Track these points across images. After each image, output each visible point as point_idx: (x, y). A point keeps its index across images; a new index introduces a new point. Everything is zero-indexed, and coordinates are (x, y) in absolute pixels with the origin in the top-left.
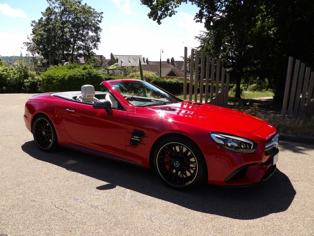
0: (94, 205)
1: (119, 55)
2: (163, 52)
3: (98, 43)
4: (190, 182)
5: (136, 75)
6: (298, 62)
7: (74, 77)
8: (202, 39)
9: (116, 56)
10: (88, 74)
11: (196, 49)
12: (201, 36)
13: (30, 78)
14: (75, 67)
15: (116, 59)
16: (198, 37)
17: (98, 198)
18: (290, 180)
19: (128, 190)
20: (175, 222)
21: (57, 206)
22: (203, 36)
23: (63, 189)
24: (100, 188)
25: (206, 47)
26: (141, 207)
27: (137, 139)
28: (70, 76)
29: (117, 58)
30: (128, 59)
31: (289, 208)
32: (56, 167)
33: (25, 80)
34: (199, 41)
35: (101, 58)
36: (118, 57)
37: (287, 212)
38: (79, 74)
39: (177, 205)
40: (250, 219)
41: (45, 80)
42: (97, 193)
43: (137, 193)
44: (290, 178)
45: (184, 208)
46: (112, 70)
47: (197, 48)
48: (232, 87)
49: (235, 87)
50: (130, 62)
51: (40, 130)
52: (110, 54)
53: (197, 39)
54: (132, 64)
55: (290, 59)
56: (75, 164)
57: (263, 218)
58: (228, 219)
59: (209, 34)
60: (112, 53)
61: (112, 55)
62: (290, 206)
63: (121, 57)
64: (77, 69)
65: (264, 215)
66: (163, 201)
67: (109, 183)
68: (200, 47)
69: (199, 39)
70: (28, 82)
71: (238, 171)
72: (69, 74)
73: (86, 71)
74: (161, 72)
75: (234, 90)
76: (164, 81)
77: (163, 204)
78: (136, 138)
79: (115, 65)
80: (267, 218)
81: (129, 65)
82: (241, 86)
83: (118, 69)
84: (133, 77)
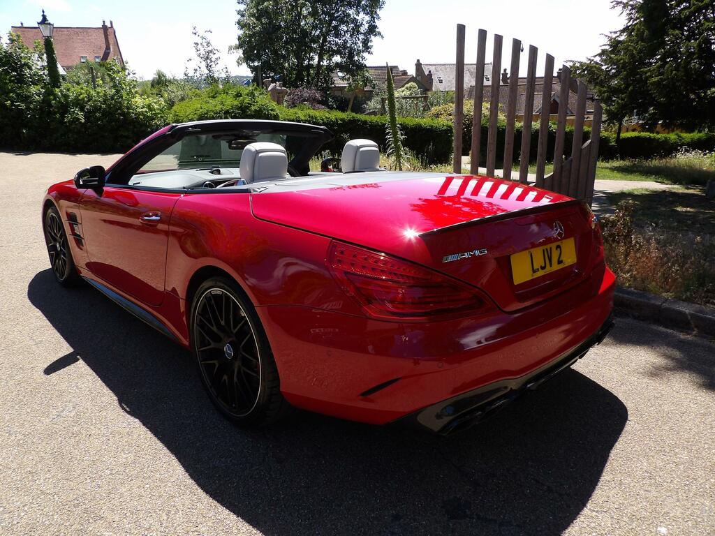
1: (436, 65)
2: (522, 51)
3: (372, 37)
5: (445, 111)
8: (633, 7)
9: (427, 67)
11: (614, 36)
15: (427, 73)
16: (621, 2)
29: (430, 72)
34: (625, 13)
35: (392, 73)
36: (432, 69)
47: (616, 32)
52: (416, 62)
53: (620, 8)
60: (418, 61)
61: (419, 65)
63: (439, 67)
68: (623, 31)
69: (624, 7)
79: (407, 88)
83: (410, 98)
84: (437, 115)
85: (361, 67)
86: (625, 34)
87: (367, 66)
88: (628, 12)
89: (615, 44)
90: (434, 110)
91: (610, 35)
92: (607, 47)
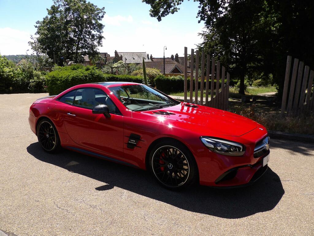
0: (93, 205)
1: (123, 53)
2: (166, 49)
4: (183, 183)
5: (139, 72)
6: (296, 61)
7: (77, 78)
8: (206, 36)
9: (120, 53)
10: (91, 75)
11: (200, 45)
12: (204, 32)
13: (35, 78)
14: (78, 68)
15: (120, 56)
16: (201, 34)
17: (97, 198)
18: (281, 180)
19: (125, 191)
20: (167, 221)
21: (58, 206)
22: (206, 33)
23: (65, 190)
24: (99, 189)
25: (209, 44)
26: (136, 207)
27: (134, 142)
28: (73, 77)
29: (121, 55)
30: (133, 56)
31: (276, 207)
32: (59, 168)
33: (31, 81)
34: (203, 38)
35: (105, 56)
36: (122, 54)
37: (273, 211)
38: (82, 75)
39: (170, 205)
40: (237, 218)
41: (49, 81)
42: (96, 194)
43: (133, 193)
44: (281, 178)
45: (176, 208)
46: (116, 68)
47: (200, 44)
48: (236, 83)
49: (239, 83)
50: (134, 59)
51: (44, 132)
52: (115, 51)
54: (136, 61)
55: (289, 58)
56: (77, 165)
57: (249, 217)
58: (217, 218)
59: (212, 30)
60: (116, 51)
61: (116, 52)
62: (277, 206)
63: (125, 54)
64: (80, 70)
65: (251, 215)
66: (157, 201)
67: (107, 184)
68: (203, 43)
69: (202, 35)
70: (34, 82)
71: (227, 173)
72: (72, 76)
73: (89, 72)
74: (164, 69)
75: (238, 86)
76: (168, 79)
77: (157, 203)
78: (132, 142)
79: (119, 63)
80: (254, 216)
81: (133, 62)
82: (245, 82)
83: (122, 67)
84: (136, 74)
85: (97, 53)
86: (203, 45)
87: (100, 52)
88: (204, 37)
89: (200, 49)
90: (135, 72)
91: (198, 45)
92: (198, 49)
